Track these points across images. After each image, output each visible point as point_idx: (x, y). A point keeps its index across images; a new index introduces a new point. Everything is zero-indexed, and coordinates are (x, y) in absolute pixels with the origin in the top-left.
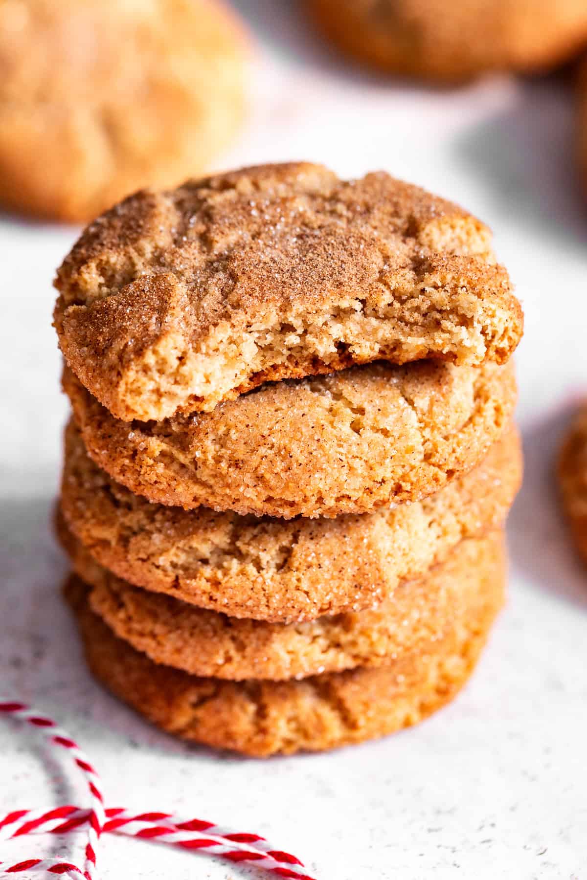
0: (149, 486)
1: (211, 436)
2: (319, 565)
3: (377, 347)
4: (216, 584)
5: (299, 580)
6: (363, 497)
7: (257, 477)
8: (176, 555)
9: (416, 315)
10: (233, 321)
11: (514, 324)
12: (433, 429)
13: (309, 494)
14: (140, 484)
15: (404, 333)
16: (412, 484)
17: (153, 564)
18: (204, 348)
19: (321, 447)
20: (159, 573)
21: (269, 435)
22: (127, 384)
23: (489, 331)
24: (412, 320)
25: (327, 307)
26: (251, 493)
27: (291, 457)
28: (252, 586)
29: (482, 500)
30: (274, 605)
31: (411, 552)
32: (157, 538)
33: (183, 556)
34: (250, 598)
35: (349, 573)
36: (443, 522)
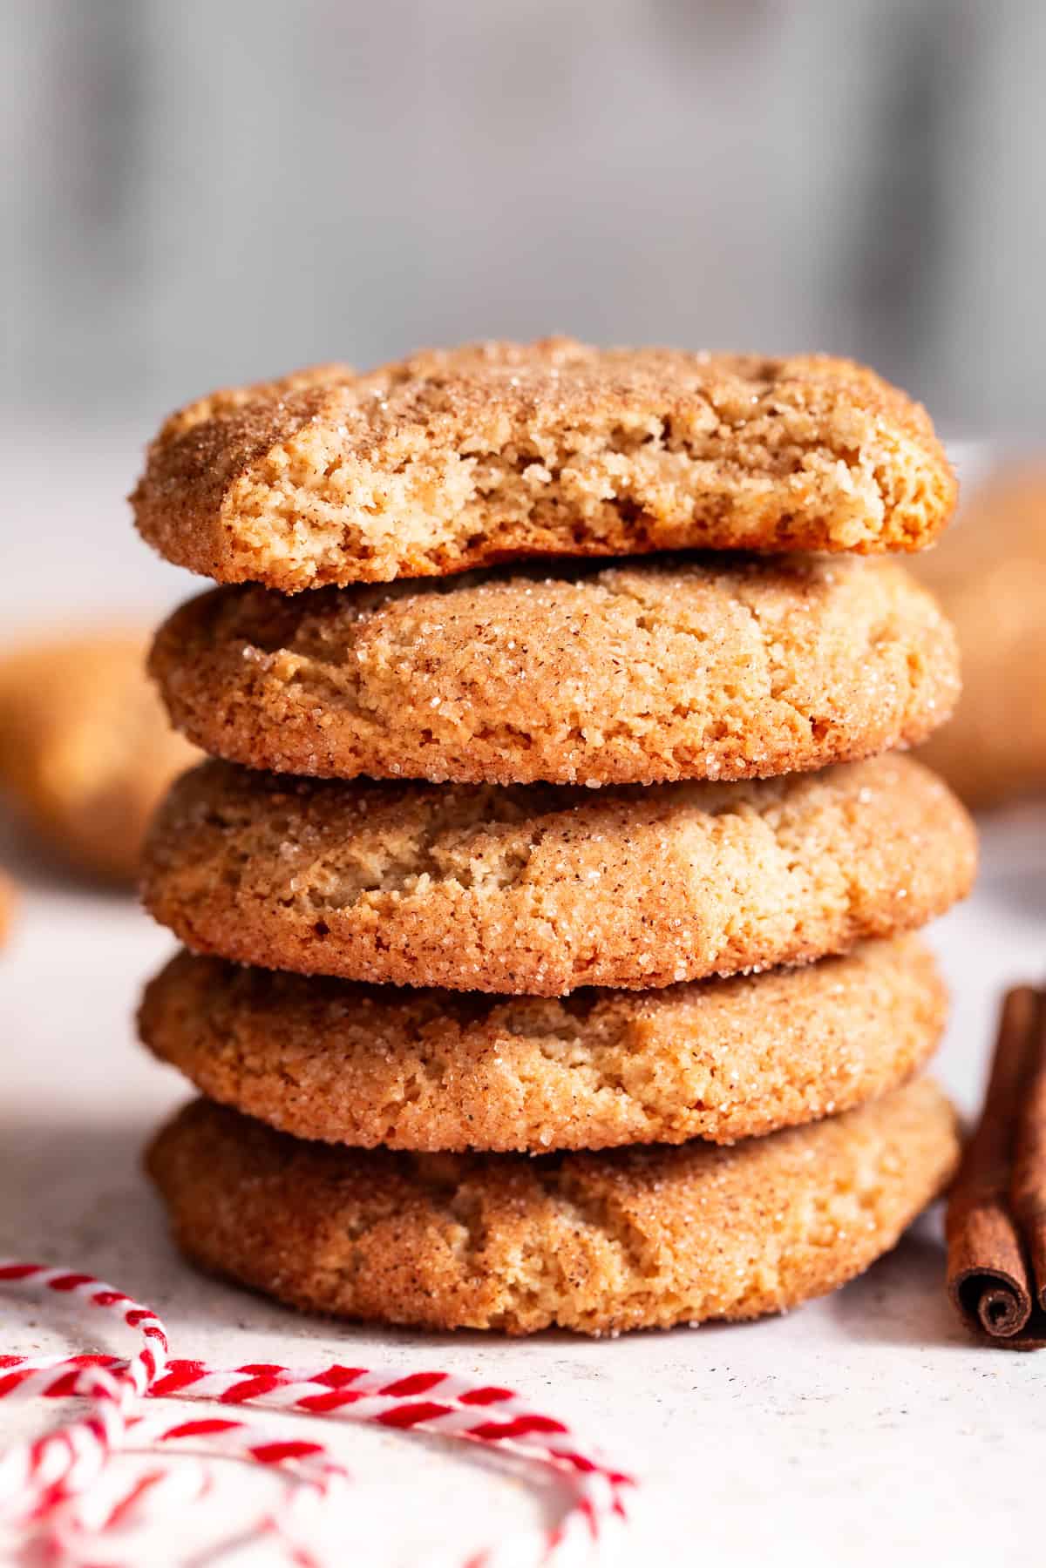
0: (274, 728)
1: (387, 635)
2: (577, 876)
3: (689, 503)
4: (388, 911)
5: (539, 900)
6: (654, 732)
7: (464, 683)
8: (323, 878)
9: (759, 449)
10: (431, 427)
11: (936, 478)
12: (787, 645)
13: (556, 714)
14: (260, 729)
15: (737, 480)
16: (745, 723)
17: (280, 900)
18: (376, 455)
19: (581, 643)
20: (290, 914)
21: (489, 625)
22: (235, 501)
23: (888, 479)
24: (751, 458)
25: (598, 420)
26: (449, 712)
27: (525, 652)
28: (451, 909)
29: (890, 847)
30: (491, 945)
31: (751, 893)
32: (289, 850)
33: (334, 879)
34: (449, 932)
35: (631, 895)
36: (816, 869)
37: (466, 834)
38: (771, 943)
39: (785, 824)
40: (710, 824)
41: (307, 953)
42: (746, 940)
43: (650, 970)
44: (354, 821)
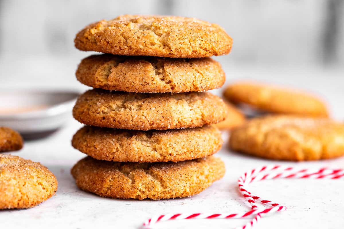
2: (150, 109)
4: (116, 114)
5: (143, 113)
8: (105, 109)
17: (97, 113)
20: (98, 115)
28: (127, 114)
29: (210, 107)
30: (134, 120)
31: (183, 113)
32: (99, 104)
33: (107, 109)
34: (127, 118)
35: (160, 112)
36: (195, 110)
37: (131, 101)
38: (186, 123)
39: (191, 103)
40: (176, 101)
41: (101, 122)
42: (182, 122)
43: (163, 126)
44: (111, 99)
